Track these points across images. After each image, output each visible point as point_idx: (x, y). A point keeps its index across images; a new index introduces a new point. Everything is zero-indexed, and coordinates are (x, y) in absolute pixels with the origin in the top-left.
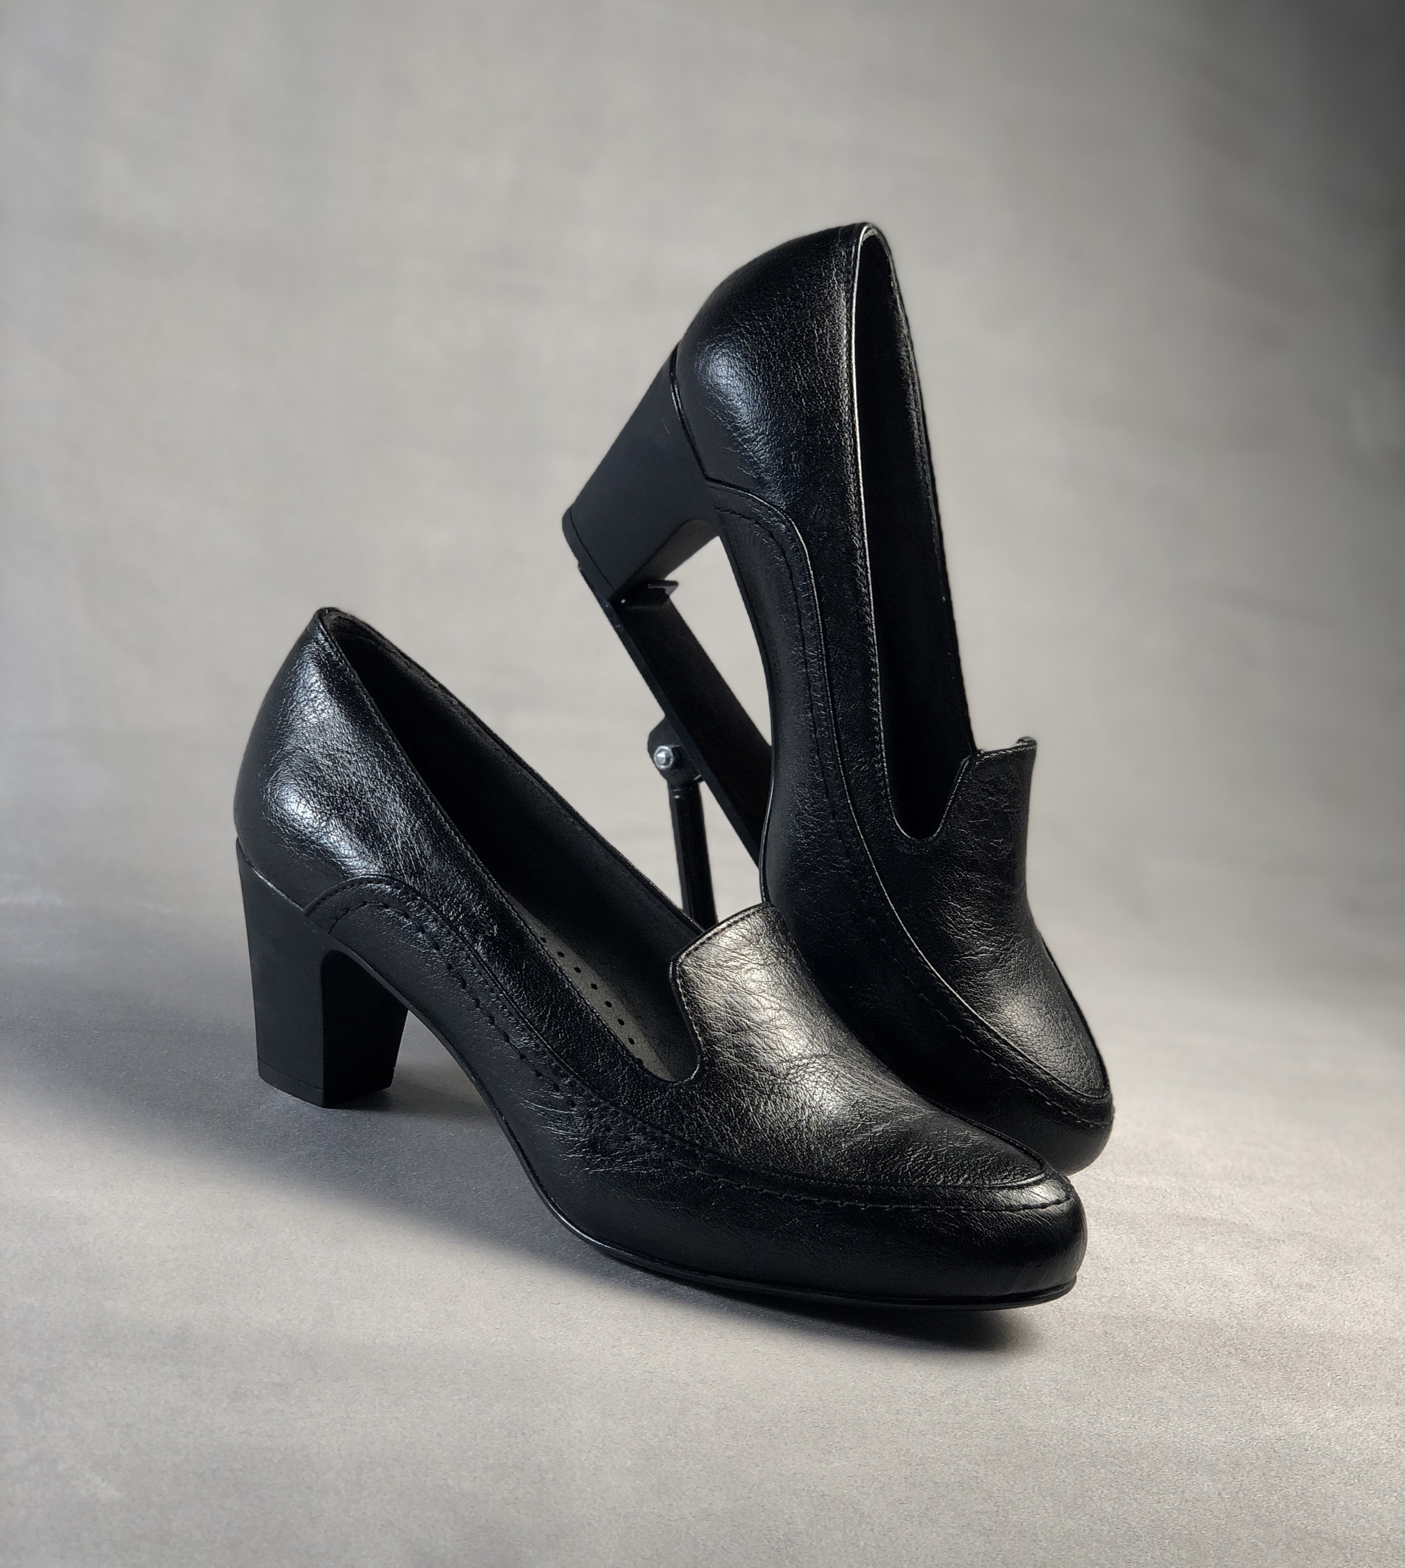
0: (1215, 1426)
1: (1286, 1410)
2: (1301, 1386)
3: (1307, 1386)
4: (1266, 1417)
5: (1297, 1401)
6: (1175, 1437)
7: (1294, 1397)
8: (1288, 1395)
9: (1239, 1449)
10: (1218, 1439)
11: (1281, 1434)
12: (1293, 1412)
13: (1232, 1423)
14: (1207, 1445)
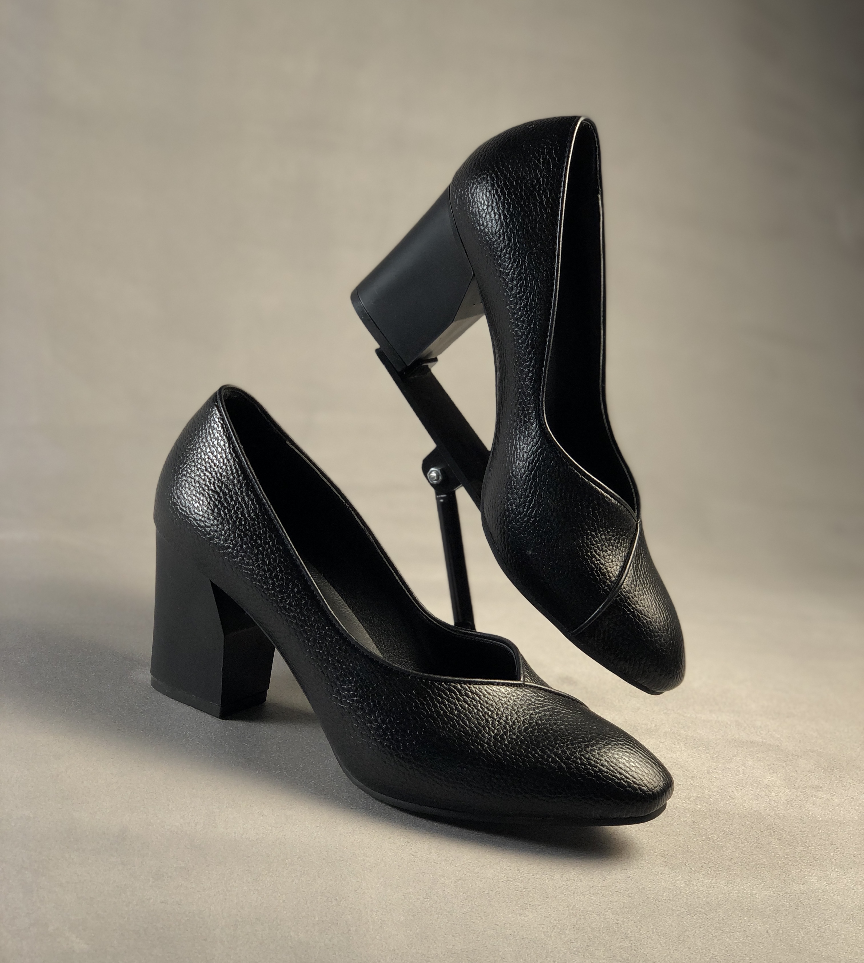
0: (763, 885)
1: (806, 873)
2: (815, 856)
3: (819, 856)
4: (794, 878)
5: (814, 867)
6: (739, 893)
7: (811, 864)
8: (807, 862)
9: (778, 900)
10: (766, 893)
11: (804, 889)
12: (810, 874)
13: (773, 883)
14: (758, 898)
